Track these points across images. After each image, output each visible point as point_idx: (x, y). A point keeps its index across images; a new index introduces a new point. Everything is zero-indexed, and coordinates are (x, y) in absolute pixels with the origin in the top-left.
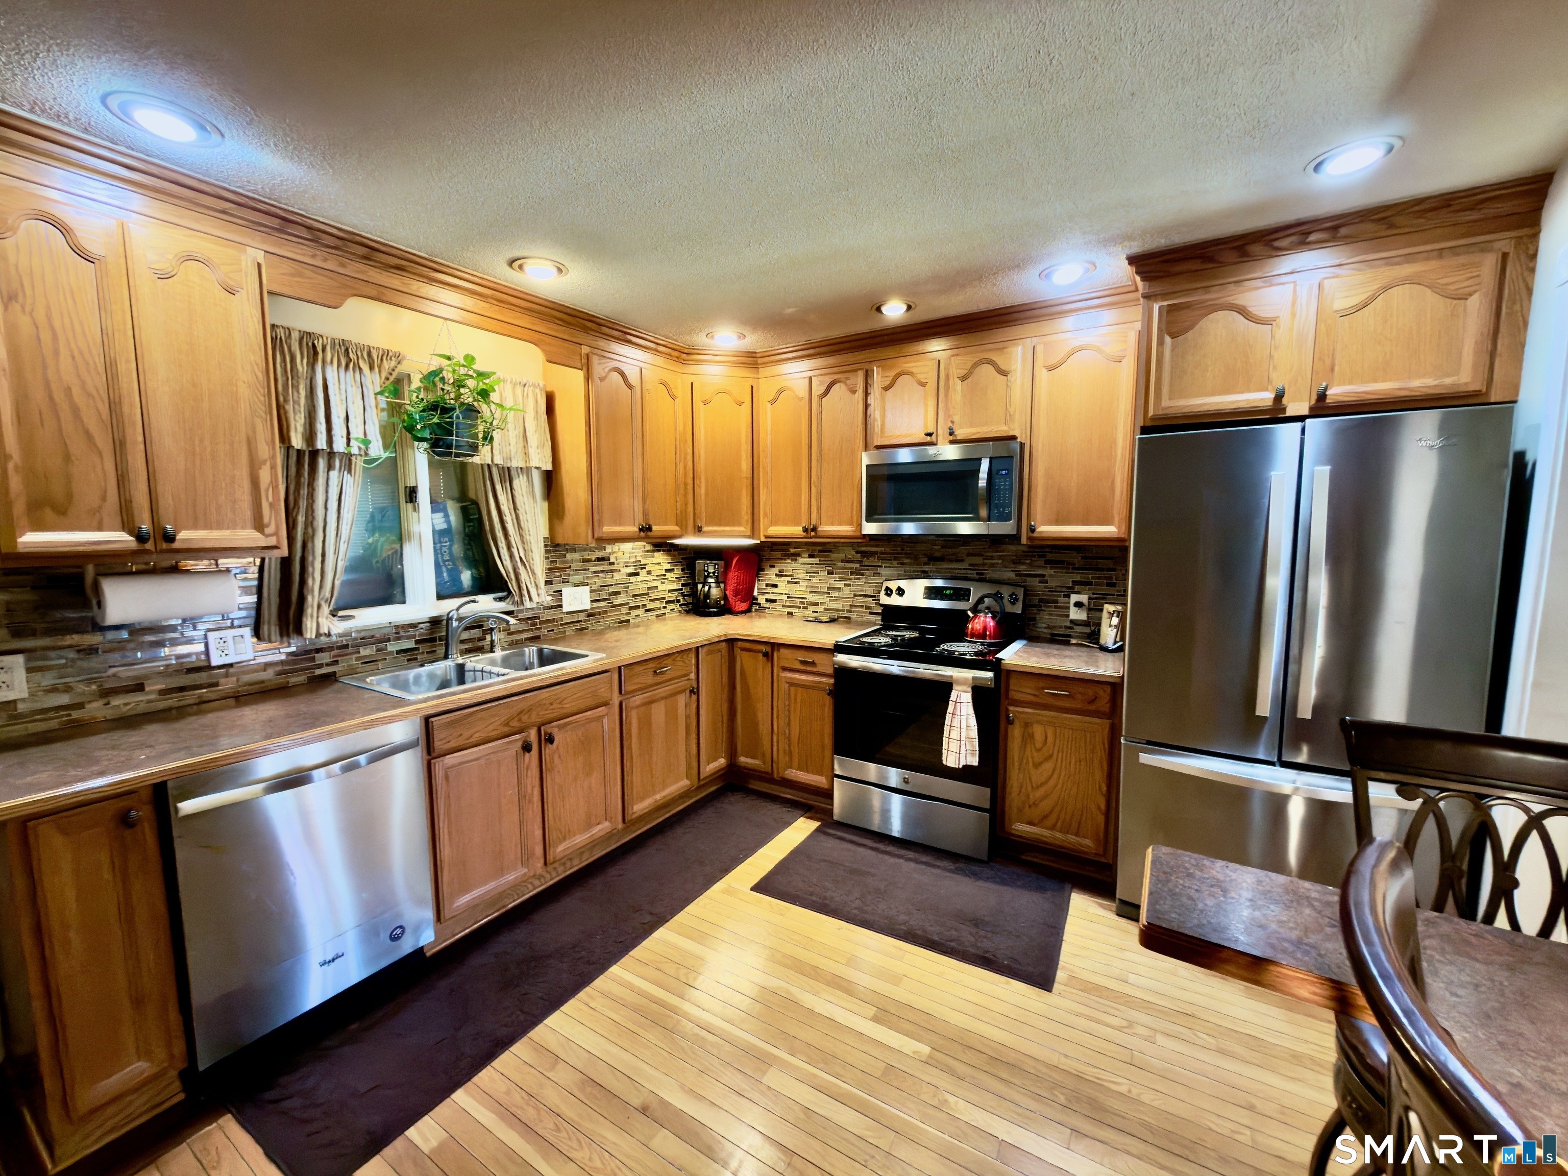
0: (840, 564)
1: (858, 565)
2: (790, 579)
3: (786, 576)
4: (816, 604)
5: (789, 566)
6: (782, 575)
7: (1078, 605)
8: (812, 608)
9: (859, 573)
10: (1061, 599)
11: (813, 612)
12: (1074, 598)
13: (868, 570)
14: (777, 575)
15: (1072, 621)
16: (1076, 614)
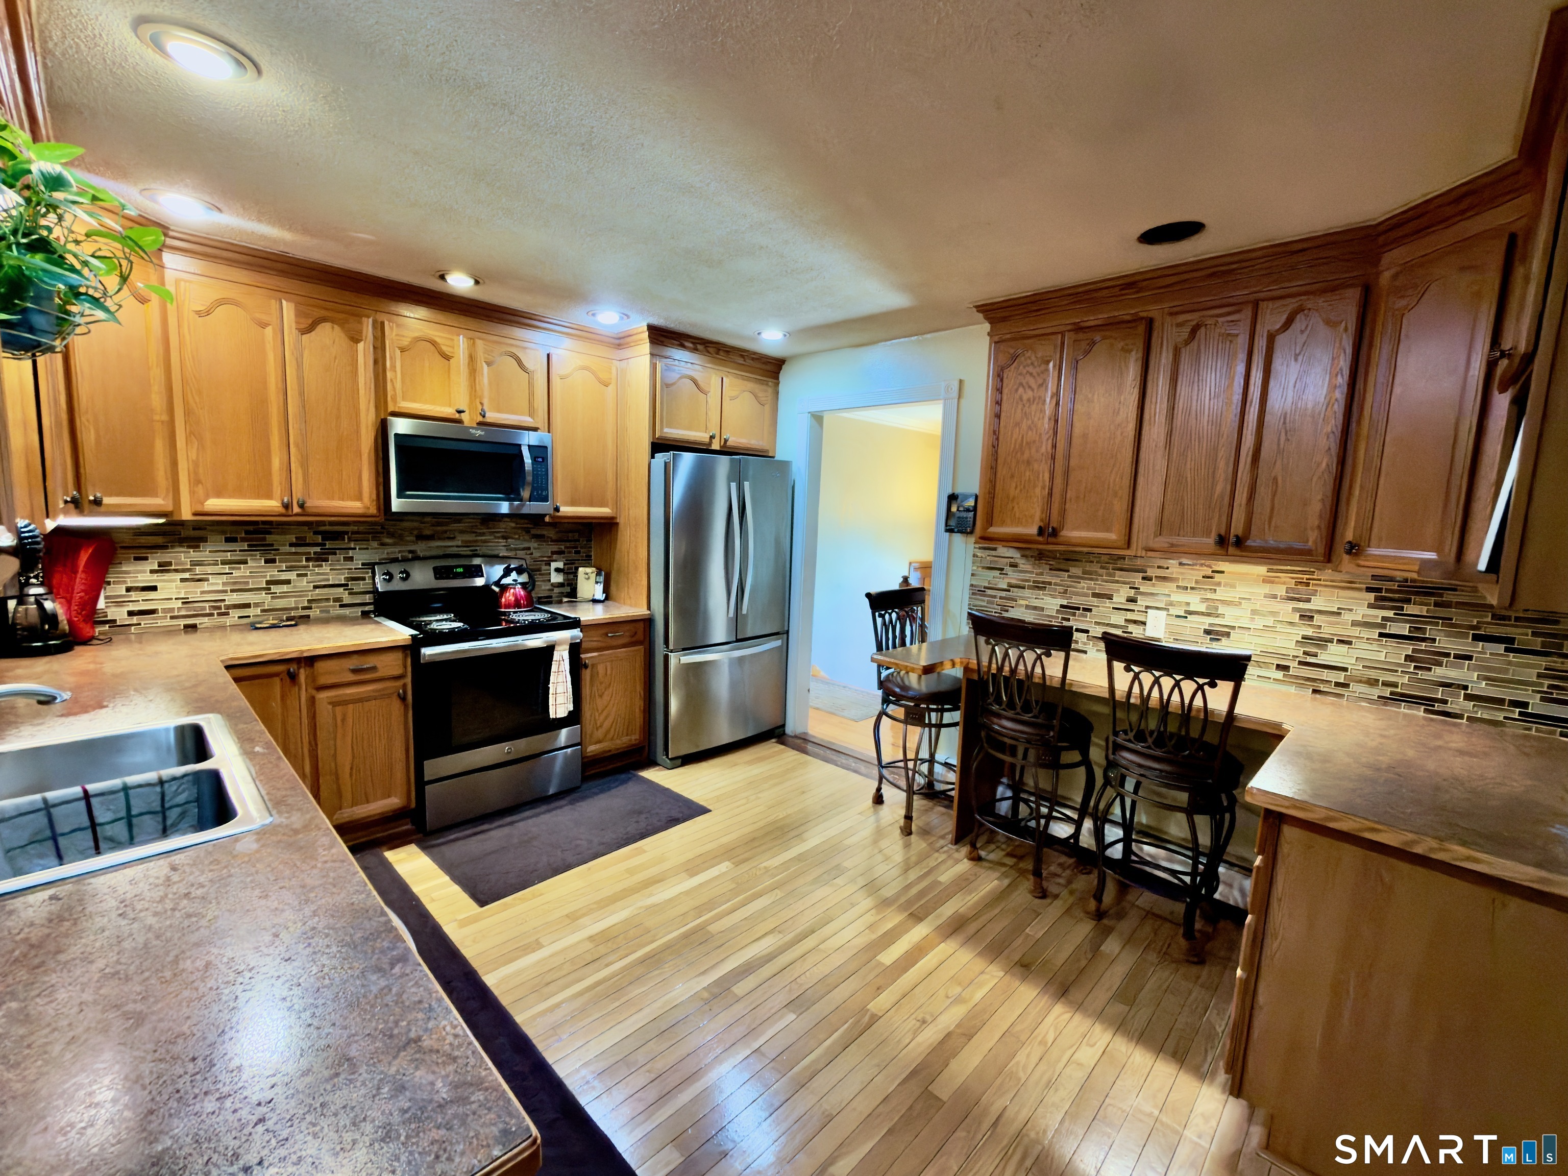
0: (287, 549)
1: (318, 549)
2: (187, 575)
3: (176, 571)
4: (247, 606)
5: (182, 556)
6: (168, 571)
7: (558, 570)
8: (235, 614)
9: (320, 558)
10: (544, 567)
11: (239, 617)
12: (554, 565)
13: (335, 554)
14: (152, 572)
15: (552, 585)
16: (556, 578)
